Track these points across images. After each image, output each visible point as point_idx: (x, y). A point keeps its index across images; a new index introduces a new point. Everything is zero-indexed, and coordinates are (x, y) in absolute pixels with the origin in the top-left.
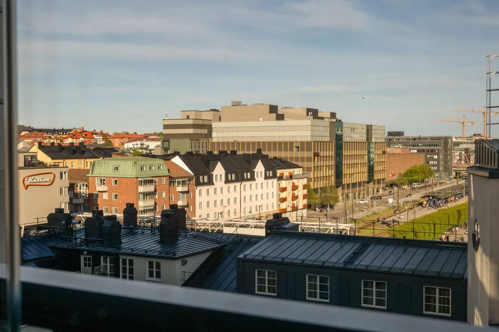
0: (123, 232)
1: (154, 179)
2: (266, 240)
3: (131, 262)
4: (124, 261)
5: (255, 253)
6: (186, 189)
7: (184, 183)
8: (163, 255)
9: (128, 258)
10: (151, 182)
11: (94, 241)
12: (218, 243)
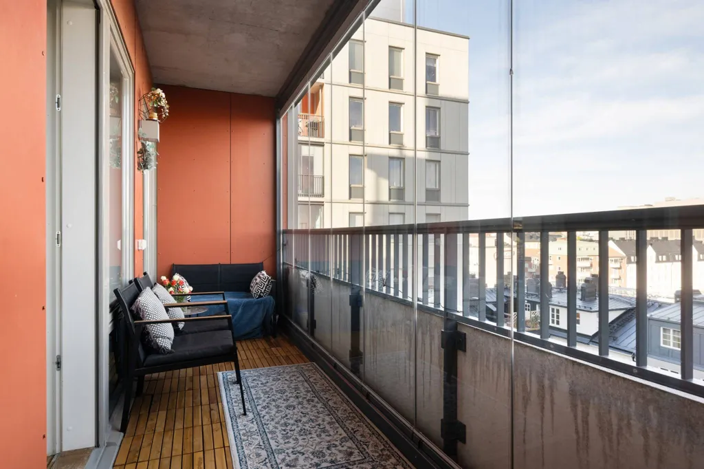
0: (554, 291)
1: (590, 257)
2: (674, 305)
3: (558, 311)
4: (553, 310)
5: (662, 314)
6: (618, 266)
7: (616, 261)
8: (582, 308)
9: (556, 308)
10: (587, 259)
11: (532, 295)
12: (631, 305)
